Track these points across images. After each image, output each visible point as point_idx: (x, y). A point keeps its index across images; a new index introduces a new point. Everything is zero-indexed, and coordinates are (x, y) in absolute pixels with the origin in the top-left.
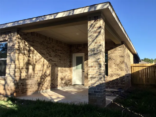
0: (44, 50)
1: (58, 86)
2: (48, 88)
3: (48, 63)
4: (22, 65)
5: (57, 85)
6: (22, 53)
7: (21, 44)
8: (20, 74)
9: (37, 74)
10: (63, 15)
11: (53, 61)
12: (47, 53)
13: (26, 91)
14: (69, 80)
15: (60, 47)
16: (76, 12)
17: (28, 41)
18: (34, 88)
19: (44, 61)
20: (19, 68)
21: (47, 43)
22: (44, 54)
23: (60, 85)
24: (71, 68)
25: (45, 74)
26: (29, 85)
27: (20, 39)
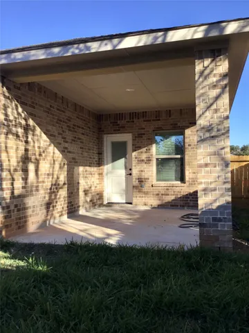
0: (53, 125)
1: (81, 208)
2: (64, 212)
3: (61, 156)
4: (14, 162)
5: (79, 207)
6: (13, 134)
7: (9, 111)
8: (12, 184)
9: (43, 182)
10: (139, 42)
11: (69, 152)
12: (59, 134)
13: (26, 222)
14: (98, 194)
15: (82, 119)
16: (173, 36)
17: (23, 104)
18: (38, 214)
19: (54, 153)
20: (9, 171)
21: (58, 109)
22: (54, 136)
23: (83, 206)
24: (101, 167)
25: (56, 181)
26: (30, 207)
27: (8, 98)
